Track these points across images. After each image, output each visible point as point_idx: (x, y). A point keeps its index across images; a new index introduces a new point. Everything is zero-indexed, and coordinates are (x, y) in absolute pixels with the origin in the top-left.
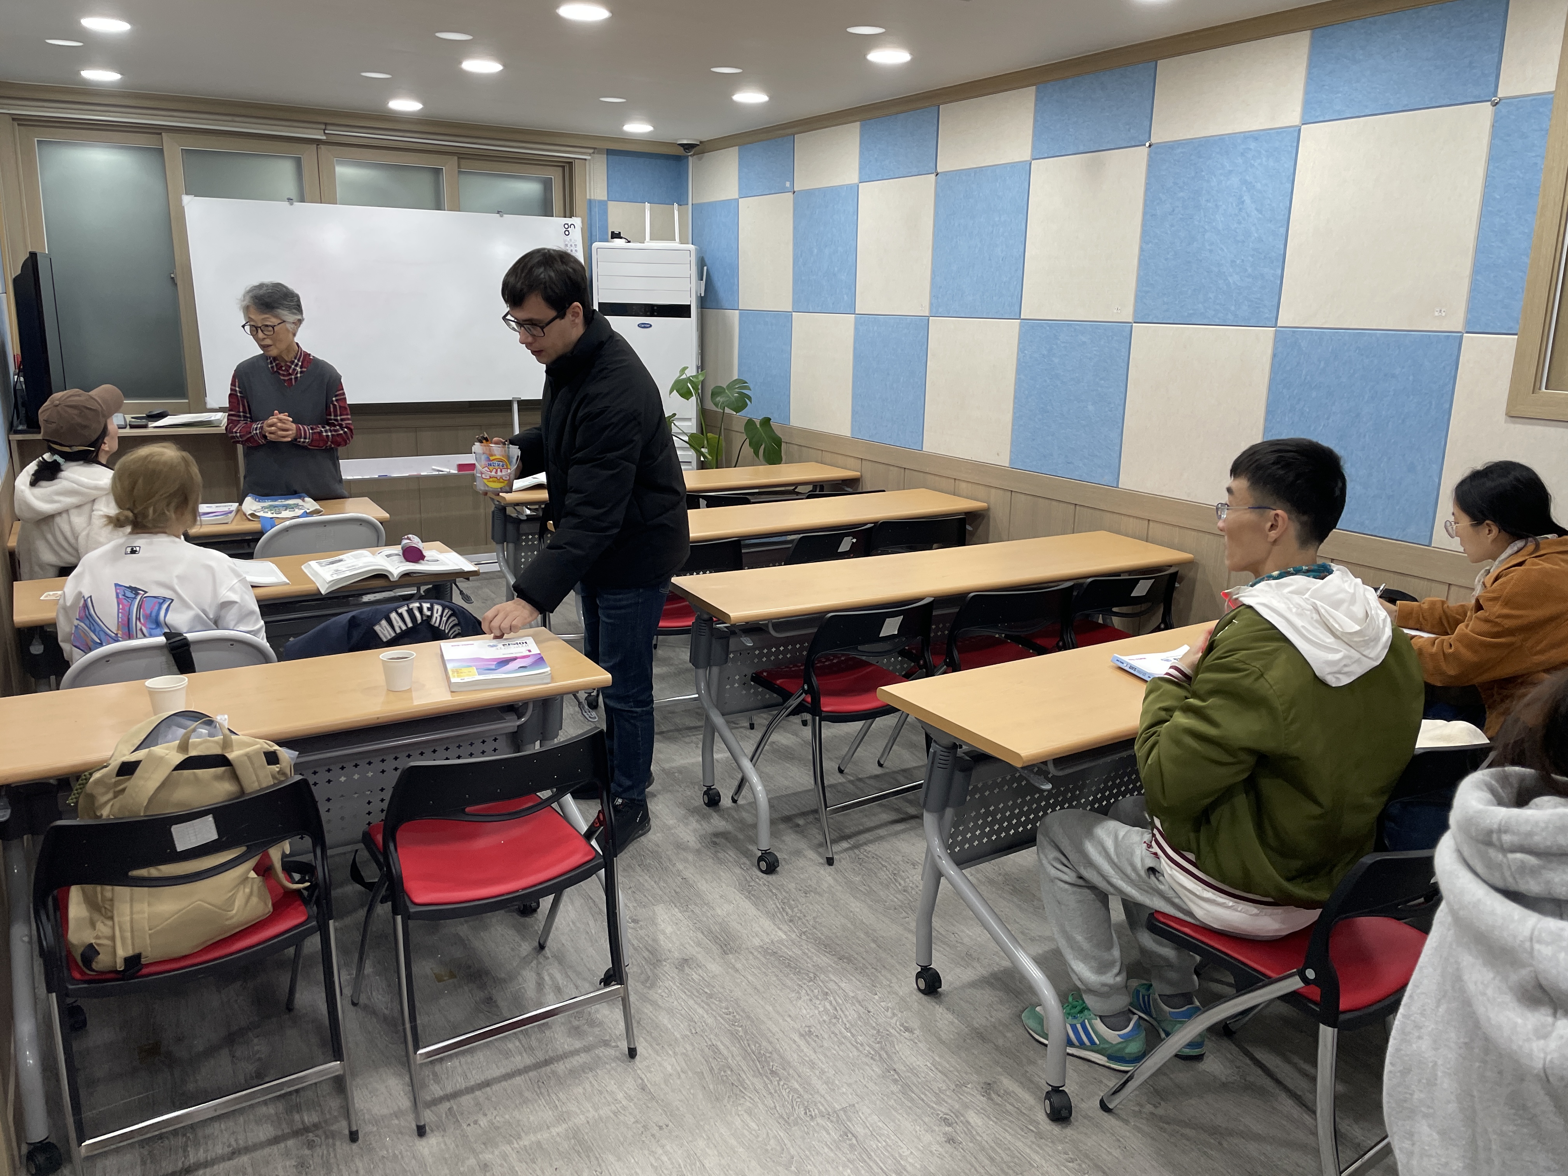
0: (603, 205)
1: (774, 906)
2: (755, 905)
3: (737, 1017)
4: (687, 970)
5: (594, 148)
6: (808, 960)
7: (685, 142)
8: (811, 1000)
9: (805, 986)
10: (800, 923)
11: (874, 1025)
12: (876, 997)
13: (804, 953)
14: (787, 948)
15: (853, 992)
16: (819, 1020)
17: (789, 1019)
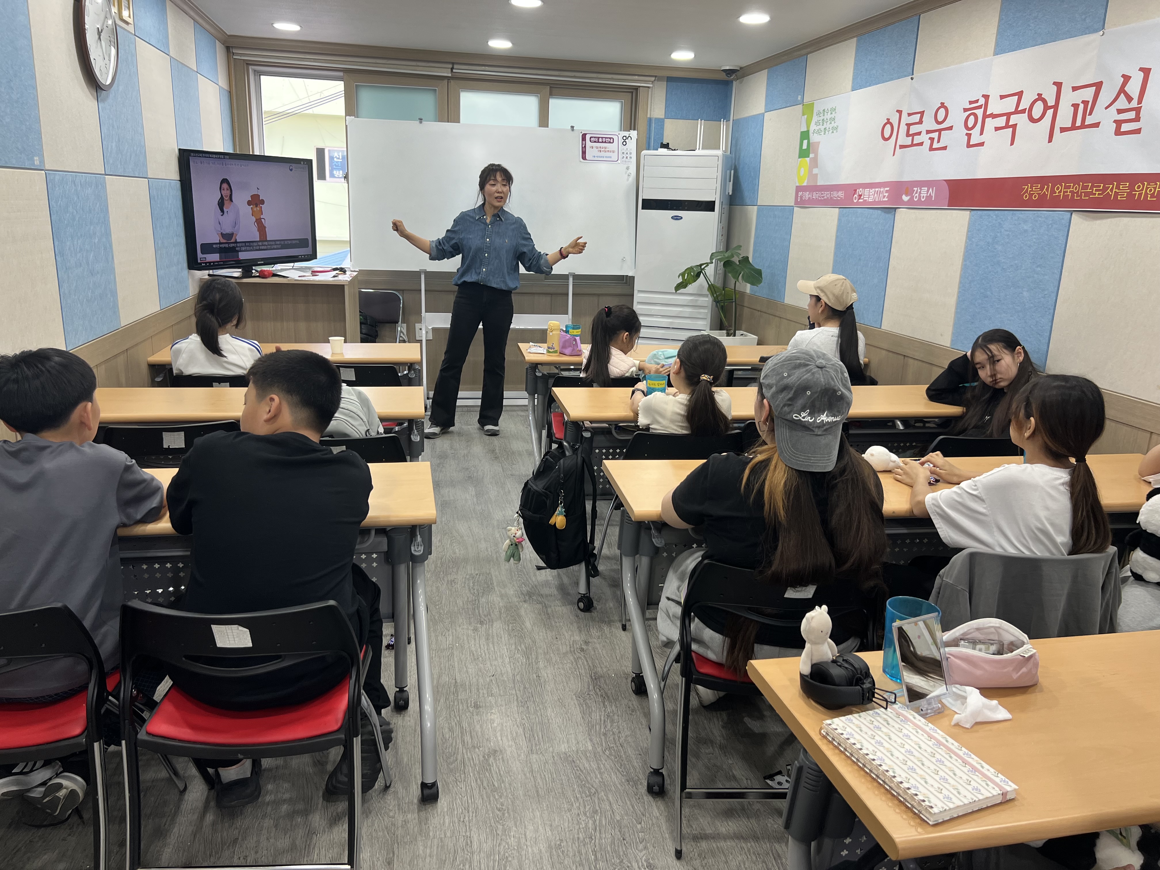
0: (660, 122)
1: (598, 717)
2: (583, 713)
3: (506, 815)
4: (491, 760)
5: (656, 76)
6: (599, 776)
7: (728, 68)
8: (579, 815)
9: (581, 800)
10: (611, 738)
11: (621, 853)
12: (639, 826)
13: (599, 768)
14: (587, 758)
15: (622, 816)
16: (574, 836)
17: (548, 829)
